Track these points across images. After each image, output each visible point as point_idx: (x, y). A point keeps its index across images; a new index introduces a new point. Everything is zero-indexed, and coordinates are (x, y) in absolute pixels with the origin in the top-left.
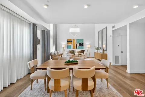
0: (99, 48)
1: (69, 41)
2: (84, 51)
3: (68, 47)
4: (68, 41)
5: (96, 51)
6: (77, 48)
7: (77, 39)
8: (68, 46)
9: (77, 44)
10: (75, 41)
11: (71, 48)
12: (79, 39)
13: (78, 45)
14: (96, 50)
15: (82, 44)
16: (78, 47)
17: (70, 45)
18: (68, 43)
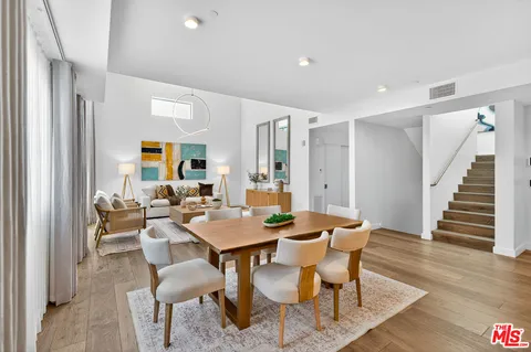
0: (260, 178)
1: (150, 150)
2: (210, 186)
3: (147, 174)
4: (144, 150)
5: (252, 186)
6: (182, 177)
7: (182, 145)
8: (143, 169)
9: (182, 162)
10: (176, 150)
11: (157, 179)
12: (190, 145)
13: (187, 165)
14: (253, 184)
15: (199, 164)
16: (187, 172)
17: (153, 164)
18: (143, 159)
